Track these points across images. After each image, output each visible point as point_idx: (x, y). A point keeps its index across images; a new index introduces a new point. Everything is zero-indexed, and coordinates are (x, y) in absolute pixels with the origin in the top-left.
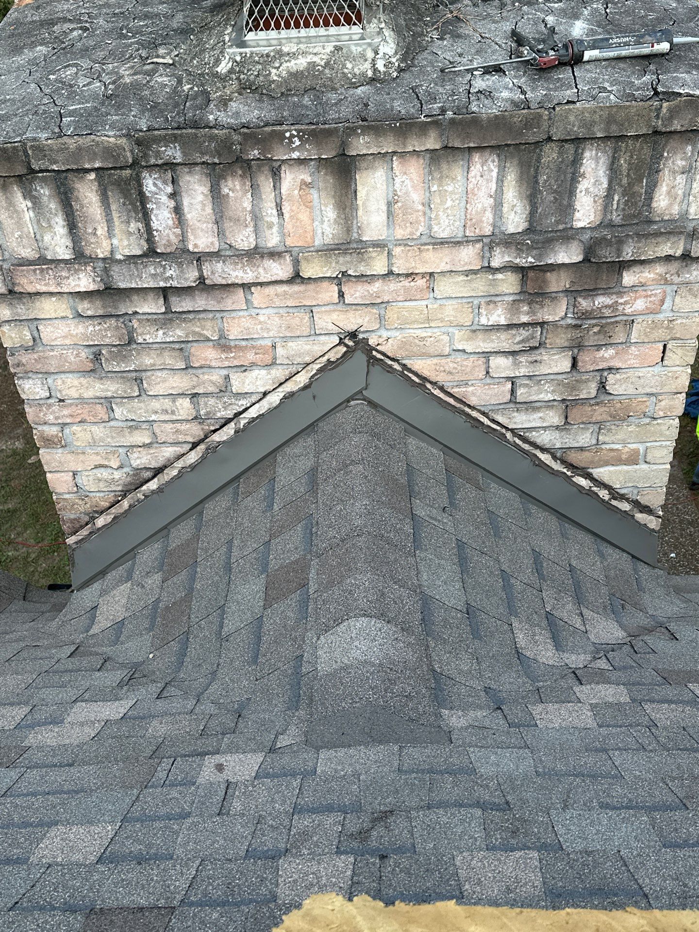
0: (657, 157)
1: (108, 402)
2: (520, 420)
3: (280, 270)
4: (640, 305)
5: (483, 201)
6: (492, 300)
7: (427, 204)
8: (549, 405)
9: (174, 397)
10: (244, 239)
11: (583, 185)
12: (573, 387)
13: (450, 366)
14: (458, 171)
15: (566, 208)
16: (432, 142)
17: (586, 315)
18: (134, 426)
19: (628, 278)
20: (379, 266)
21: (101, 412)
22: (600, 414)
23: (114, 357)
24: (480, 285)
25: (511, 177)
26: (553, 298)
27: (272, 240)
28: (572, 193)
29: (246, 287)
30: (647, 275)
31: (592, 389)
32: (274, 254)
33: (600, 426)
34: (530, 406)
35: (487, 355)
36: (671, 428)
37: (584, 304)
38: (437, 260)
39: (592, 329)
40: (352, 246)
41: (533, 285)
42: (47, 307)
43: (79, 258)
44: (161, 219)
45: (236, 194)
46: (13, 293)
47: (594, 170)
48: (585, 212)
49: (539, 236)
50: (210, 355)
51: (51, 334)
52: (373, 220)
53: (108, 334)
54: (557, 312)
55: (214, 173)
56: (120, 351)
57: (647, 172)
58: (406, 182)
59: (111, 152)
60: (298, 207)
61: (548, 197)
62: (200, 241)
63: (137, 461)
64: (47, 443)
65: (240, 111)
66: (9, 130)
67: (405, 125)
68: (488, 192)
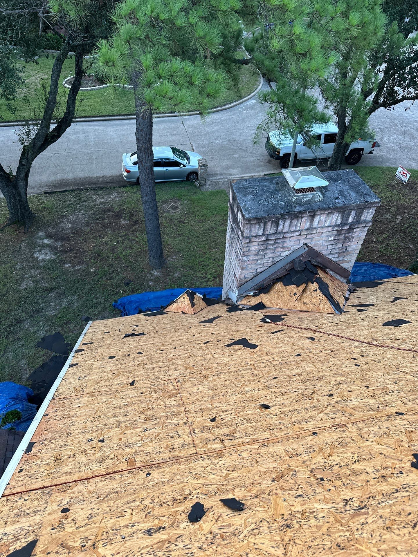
0: (363, 211)
1: (257, 260)
2: (330, 257)
3: (297, 234)
4: (356, 235)
5: (335, 220)
6: (331, 236)
7: (325, 221)
8: (336, 253)
9: (269, 258)
10: (292, 229)
11: (351, 216)
12: (341, 250)
13: (321, 248)
14: (332, 215)
15: (347, 220)
16: (329, 211)
17: (347, 237)
18: (260, 264)
19: (355, 230)
20: (315, 232)
21: (255, 262)
22: (345, 254)
23: (262, 251)
24: (330, 233)
25: (340, 216)
26: (342, 234)
27: (298, 229)
28: (349, 217)
29: (290, 237)
30: (358, 229)
31: (344, 250)
32: (297, 231)
33: (344, 256)
34: (333, 254)
35: (328, 245)
36: (356, 256)
37: (347, 235)
38: (325, 230)
39: (347, 239)
40: (311, 229)
41: (339, 233)
42: (254, 244)
43: (263, 235)
44: (280, 227)
45: (294, 222)
46: (250, 242)
47: (353, 214)
48: (350, 220)
49: (342, 225)
50: (279, 250)
51: (252, 248)
52: (315, 224)
53: (262, 247)
54: (342, 237)
55: (292, 219)
56: (263, 250)
57: (361, 213)
58: (323, 218)
59: (277, 217)
60: (304, 223)
61: (345, 218)
62: (285, 230)
63: (258, 271)
64: (243, 269)
65: (298, 209)
66: (259, 215)
67: (326, 209)
68: (336, 218)
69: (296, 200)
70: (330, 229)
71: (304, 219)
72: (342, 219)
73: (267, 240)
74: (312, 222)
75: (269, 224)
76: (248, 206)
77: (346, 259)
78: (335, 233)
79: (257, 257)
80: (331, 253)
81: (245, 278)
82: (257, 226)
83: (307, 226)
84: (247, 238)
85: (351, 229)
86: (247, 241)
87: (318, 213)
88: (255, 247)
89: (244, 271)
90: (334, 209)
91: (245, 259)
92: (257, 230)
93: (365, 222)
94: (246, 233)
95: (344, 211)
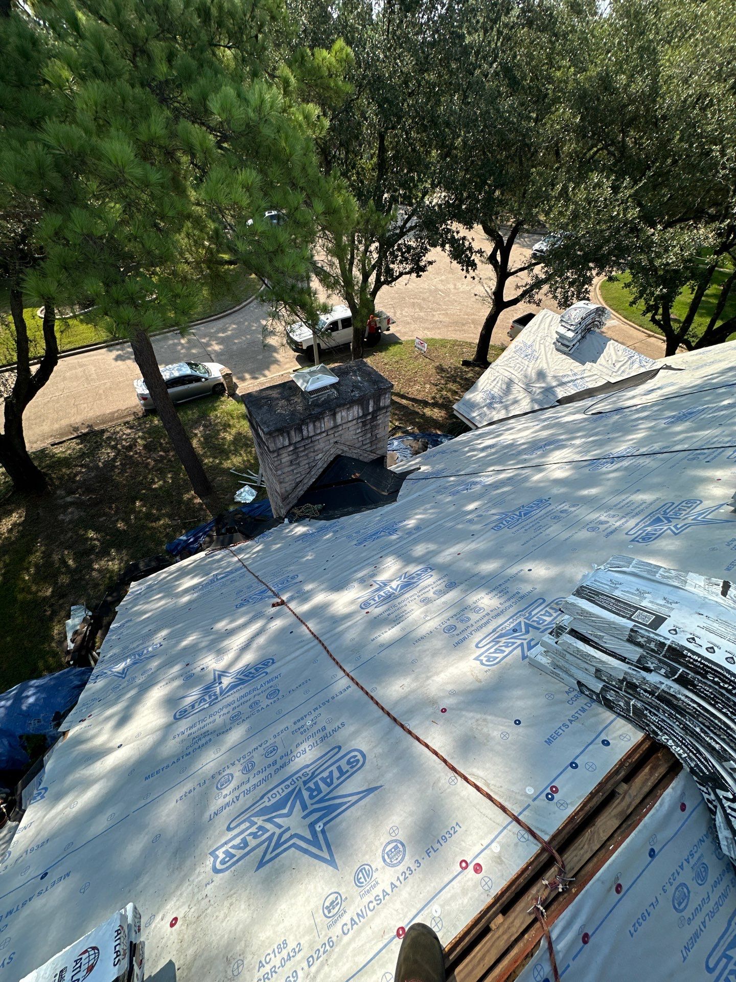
0: (380, 398)
6: (358, 428)
9: (304, 465)
11: (370, 405)
12: (372, 439)
14: (352, 409)
15: (368, 410)
16: (348, 406)
18: (297, 473)
20: (341, 429)
21: (291, 473)
22: (376, 442)
23: (295, 461)
24: (356, 426)
25: (359, 407)
27: (323, 430)
28: (368, 407)
29: (319, 440)
30: (381, 416)
31: (374, 438)
32: (324, 432)
33: (376, 444)
34: (366, 444)
35: (358, 438)
37: (372, 424)
38: (350, 424)
39: (374, 428)
40: (336, 426)
41: (364, 424)
42: (284, 456)
43: (290, 444)
44: (305, 433)
45: (318, 424)
46: (278, 455)
47: (371, 403)
48: (371, 410)
49: (364, 415)
50: (312, 454)
51: (283, 461)
52: (339, 421)
53: (294, 457)
54: (369, 426)
55: (314, 422)
56: (296, 459)
57: (379, 401)
58: (344, 413)
59: (298, 424)
60: (327, 423)
61: (365, 408)
62: (311, 434)
63: (298, 480)
64: (281, 483)
65: (317, 410)
66: (279, 426)
67: (344, 405)
68: (356, 411)
69: (312, 402)
70: (354, 422)
71: (326, 419)
72: (363, 409)
73: (296, 448)
74: (335, 420)
75: (293, 433)
76: (265, 419)
77: (379, 446)
78: (360, 425)
79: (291, 468)
80: (363, 445)
81: (286, 491)
82: (281, 438)
83: (332, 424)
84: (273, 452)
85: (374, 418)
86: (276, 455)
87: (338, 410)
88: (286, 458)
89: (283, 485)
90: (352, 403)
91: (279, 472)
92: (282, 441)
93: (384, 408)
94: (272, 447)
95: (362, 402)
